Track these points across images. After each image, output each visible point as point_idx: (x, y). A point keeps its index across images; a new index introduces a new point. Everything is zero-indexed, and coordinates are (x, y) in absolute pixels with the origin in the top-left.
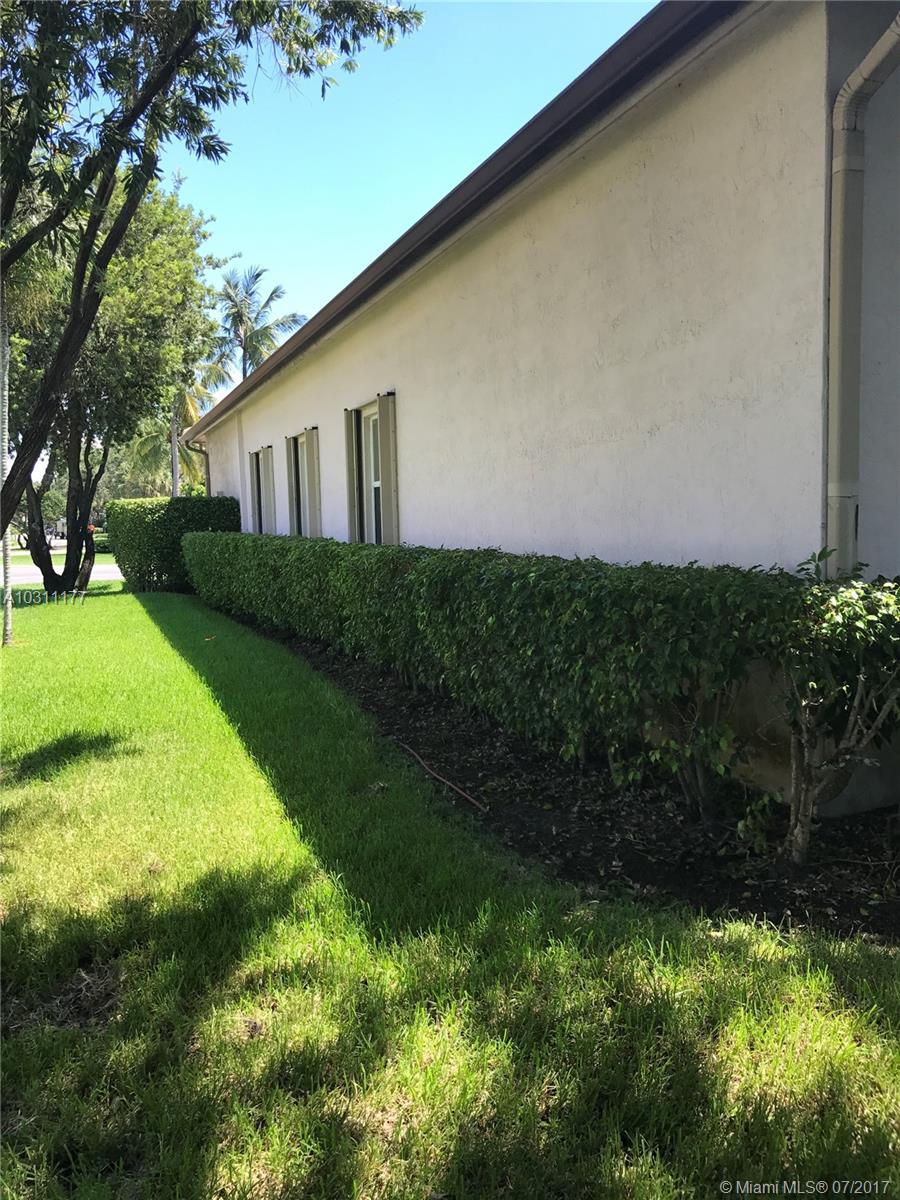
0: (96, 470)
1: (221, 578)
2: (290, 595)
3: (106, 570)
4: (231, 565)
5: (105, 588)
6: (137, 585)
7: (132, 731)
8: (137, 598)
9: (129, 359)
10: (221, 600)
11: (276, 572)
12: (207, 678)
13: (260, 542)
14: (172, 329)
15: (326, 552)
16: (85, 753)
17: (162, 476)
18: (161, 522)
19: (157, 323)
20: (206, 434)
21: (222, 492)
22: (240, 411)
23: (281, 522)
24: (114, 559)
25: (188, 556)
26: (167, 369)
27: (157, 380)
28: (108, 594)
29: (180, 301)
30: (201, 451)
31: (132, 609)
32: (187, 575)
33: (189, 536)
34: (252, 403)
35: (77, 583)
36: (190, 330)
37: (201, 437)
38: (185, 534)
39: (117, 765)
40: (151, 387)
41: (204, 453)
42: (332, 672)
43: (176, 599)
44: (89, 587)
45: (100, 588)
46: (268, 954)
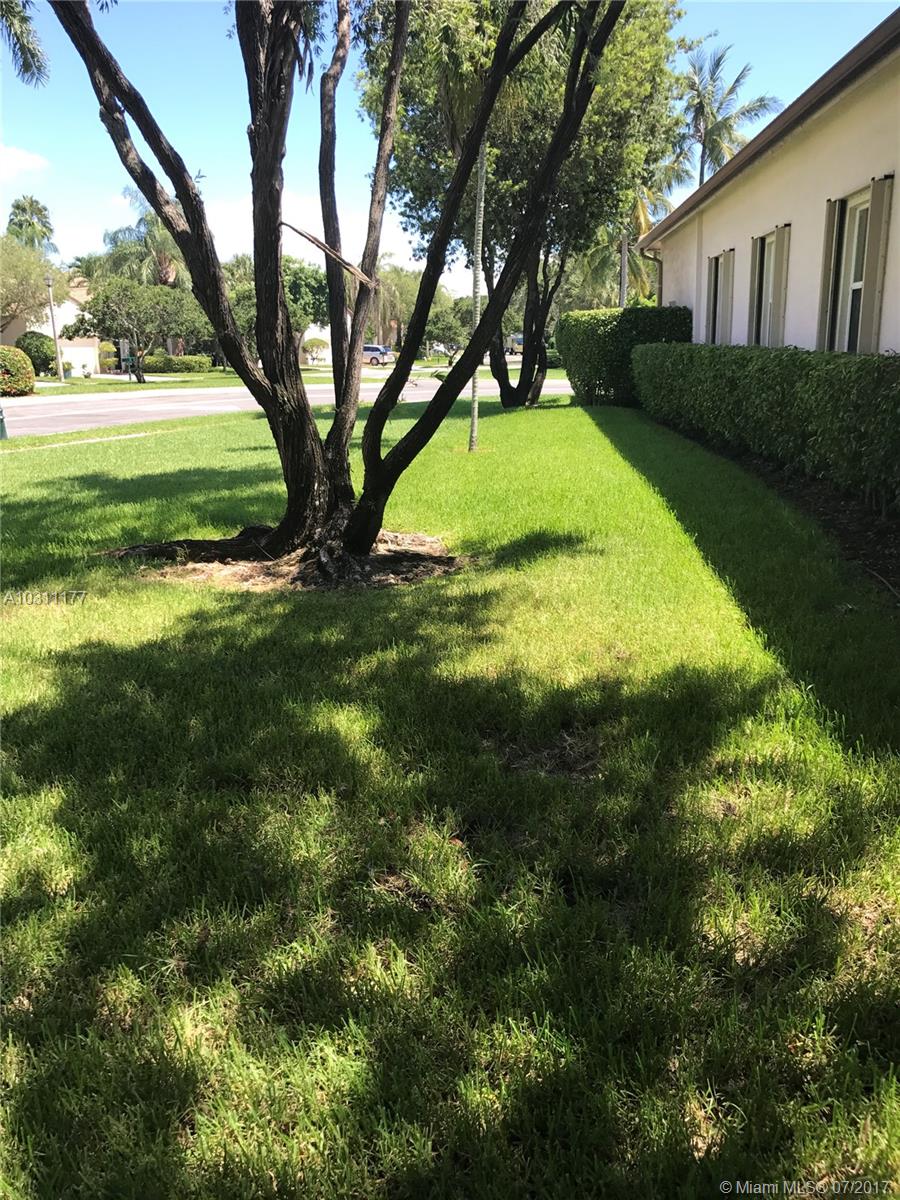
0: (551, 284)
1: (671, 391)
2: (747, 409)
3: (557, 384)
4: (682, 376)
5: (554, 401)
6: (584, 399)
7: (593, 533)
8: (586, 411)
9: (592, 162)
10: (669, 414)
11: (733, 384)
12: (660, 489)
13: (718, 352)
14: (637, 127)
15: (795, 361)
16: (552, 550)
17: (609, 288)
18: (613, 333)
19: (623, 119)
20: (664, 241)
21: (674, 302)
22: (702, 212)
23: (739, 332)
24: (564, 372)
25: (637, 368)
26: (629, 171)
27: (617, 184)
28: (558, 406)
29: (647, 94)
30: (655, 259)
31: (581, 421)
32: (634, 389)
33: (640, 348)
34: (715, 203)
35: (529, 396)
36: (654, 126)
37: (657, 244)
38: (637, 346)
39: (581, 562)
40: (611, 192)
41: (658, 261)
42: (786, 491)
43: (624, 413)
44: (540, 400)
45: (549, 401)
46: (738, 747)
